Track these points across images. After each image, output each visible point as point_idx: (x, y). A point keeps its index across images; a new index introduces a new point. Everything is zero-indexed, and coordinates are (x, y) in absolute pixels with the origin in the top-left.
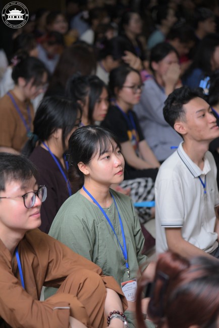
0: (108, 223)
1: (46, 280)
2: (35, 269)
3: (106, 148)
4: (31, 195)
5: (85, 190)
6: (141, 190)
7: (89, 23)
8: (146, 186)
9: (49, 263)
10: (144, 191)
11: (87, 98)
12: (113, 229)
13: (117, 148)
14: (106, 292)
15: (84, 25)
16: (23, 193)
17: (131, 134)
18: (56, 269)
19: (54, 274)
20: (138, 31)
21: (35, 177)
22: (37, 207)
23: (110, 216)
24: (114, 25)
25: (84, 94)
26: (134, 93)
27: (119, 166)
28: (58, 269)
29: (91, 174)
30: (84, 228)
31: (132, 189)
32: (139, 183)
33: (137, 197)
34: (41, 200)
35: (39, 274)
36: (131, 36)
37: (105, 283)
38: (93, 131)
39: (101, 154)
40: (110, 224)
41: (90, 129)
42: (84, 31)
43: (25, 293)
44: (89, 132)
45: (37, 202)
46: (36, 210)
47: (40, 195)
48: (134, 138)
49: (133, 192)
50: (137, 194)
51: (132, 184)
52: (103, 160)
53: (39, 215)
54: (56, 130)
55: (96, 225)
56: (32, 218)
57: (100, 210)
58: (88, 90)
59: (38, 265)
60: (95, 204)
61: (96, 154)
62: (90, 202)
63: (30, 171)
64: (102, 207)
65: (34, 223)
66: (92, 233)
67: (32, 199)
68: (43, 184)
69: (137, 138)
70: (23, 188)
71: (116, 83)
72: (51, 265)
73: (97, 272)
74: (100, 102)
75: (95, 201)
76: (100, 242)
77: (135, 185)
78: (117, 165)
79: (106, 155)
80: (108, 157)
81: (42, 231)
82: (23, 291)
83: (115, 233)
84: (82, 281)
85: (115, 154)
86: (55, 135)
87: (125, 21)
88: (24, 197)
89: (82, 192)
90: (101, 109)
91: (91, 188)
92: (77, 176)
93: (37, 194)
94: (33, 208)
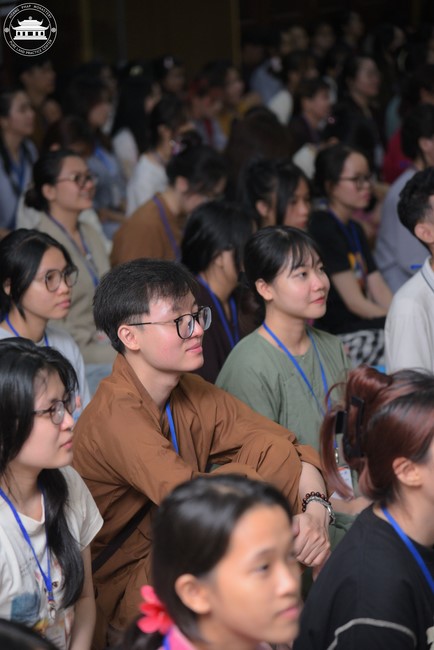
0: (302, 379)
1: (212, 453)
2: (194, 435)
3: (301, 260)
4: (187, 319)
5: (266, 328)
6: (367, 349)
7: (283, 78)
8: (375, 343)
9: (216, 427)
10: (372, 351)
11: (273, 196)
12: (311, 389)
13: (318, 263)
14: (301, 467)
15: (275, 83)
16: (176, 316)
17: (353, 259)
18: (227, 435)
19: (225, 443)
20: (372, 91)
21: (193, 293)
22: (196, 337)
23: (306, 369)
24: (330, 80)
25: (268, 190)
26: (359, 189)
27: (319, 290)
28: (230, 435)
29: (276, 299)
30: (263, 387)
31: (351, 348)
32: (364, 338)
33: (360, 362)
34: (203, 328)
35: (202, 444)
36: (360, 99)
37: (300, 455)
38: (284, 233)
39: (294, 268)
40: (306, 380)
41: (279, 230)
42: (274, 93)
43: (181, 461)
44: (278, 234)
45: (197, 330)
46: (195, 342)
47: (201, 320)
48: (358, 267)
49: (354, 352)
50: (359, 355)
51: (351, 340)
52: (297, 278)
53: (201, 348)
54: (220, 254)
55: (281, 381)
56: (189, 353)
57: (288, 359)
58: (275, 182)
59: (200, 429)
60: (280, 350)
61: (286, 267)
62: (273, 347)
63: (186, 284)
64: (293, 353)
65: (192, 361)
66: (276, 393)
67: (190, 324)
68: (206, 305)
69: (364, 268)
70: (175, 309)
71: (327, 174)
72: (219, 429)
73: (289, 439)
74: (294, 203)
75: (281, 345)
76: (290, 408)
77: (357, 342)
78: (316, 288)
79: (300, 270)
80: (304, 274)
81: (206, 379)
82: (177, 458)
83: (313, 394)
84: (265, 450)
85: (316, 271)
86: (218, 261)
87: (349, 72)
88: (178, 321)
89: (261, 332)
90: (298, 214)
91: (277, 324)
92: (255, 306)
93: (196, 317)
94: (190, 338)
